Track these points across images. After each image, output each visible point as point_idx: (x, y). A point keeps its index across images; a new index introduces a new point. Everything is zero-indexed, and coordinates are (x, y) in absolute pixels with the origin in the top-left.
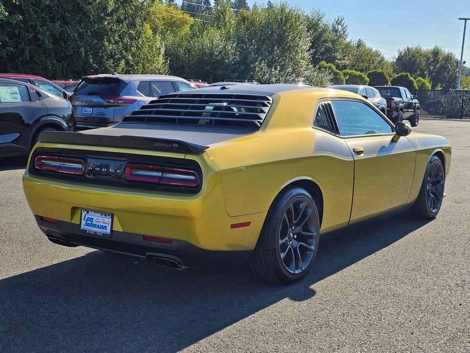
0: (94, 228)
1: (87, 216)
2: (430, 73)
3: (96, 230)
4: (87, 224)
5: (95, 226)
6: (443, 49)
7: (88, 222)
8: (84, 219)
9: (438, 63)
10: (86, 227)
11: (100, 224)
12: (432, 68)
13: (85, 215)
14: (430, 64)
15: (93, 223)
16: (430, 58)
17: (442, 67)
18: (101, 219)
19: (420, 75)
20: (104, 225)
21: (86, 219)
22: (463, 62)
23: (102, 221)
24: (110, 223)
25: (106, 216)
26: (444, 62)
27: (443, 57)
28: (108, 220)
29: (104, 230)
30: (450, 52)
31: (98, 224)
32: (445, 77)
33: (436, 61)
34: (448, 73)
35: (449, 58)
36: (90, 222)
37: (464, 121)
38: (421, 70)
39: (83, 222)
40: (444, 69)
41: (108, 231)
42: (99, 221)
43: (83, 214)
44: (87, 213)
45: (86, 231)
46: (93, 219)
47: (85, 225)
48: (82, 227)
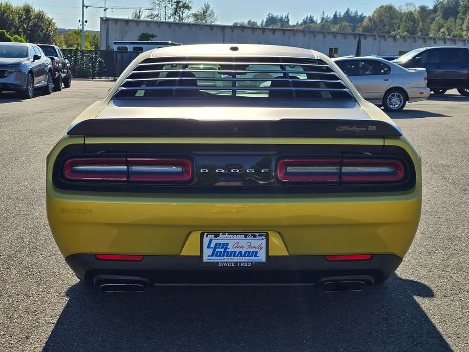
0: (232, 257)
2: (25, 30)
3: (236, 259)
4: (215, 254)
5: (234, 254)
6: (33, 7)
7: (218, 250)
8: (209, 247)
9: (30, 20)
10: (214, 258)
11: (243, 251)
12: (25, 26)
13: (211, 240)
14: (23, 22)
15: (228, 250)
16: (22, 16)
17: (35, 25)
18: (244, 243)
19: (15, 33)
20: (251, 250)
21: (213, 245)
22: (84, 21)
23: (246, 246)
24: (264, 245)
25: (255, 237)
26: (36, 20)
27: (34, 15)
28: (261, 242)
29: (253, 258)
30: (41, 10)
31: (238, 250)
32: (39, 36)
33: (28, 18)
34: (42, 31)
35: (40, 17)
36: (222, 250)
37: (96, 81)
38: (16, 27)
39: (208, 251)
40: (37, 27)
41: (261, 258)
42: (240, 245)
43: (206, 241)
44: (215, 237)
45: (218, 263)
46: (227, 244)
47: (212, 255)
48: (206, 259)
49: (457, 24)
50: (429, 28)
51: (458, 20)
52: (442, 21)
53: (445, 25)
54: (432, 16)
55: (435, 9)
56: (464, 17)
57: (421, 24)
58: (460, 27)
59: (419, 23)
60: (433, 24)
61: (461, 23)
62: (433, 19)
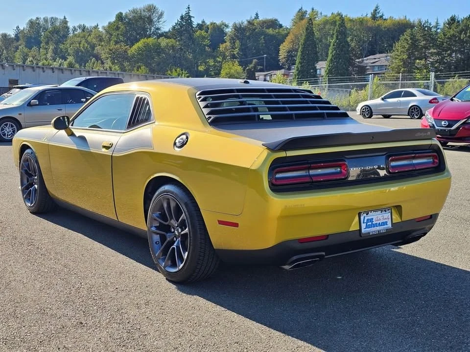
0: (376, 227)
1: (366, 218)
3: (378, 228)
4: (367, 227)
5: (376, 225)
7: (368, 224)
8: (364, 223)
10: (367, 229)
11: (381, 222)
13: (364, 217)
15: (373, 223)
18: (380, 217)
20: (384, 221)
21: (365, 221)
23: (381, 218)
24: (390, 217)
25: (385, 211)
28: (387, 215)
29: (386, 226)
31: (378, 222)
36: (370, 223)
39: (363, 226)
41: (389, 225)
42: (378, 219)
43: (362, 218)
44: (367, 215)
45: (369, 233)
46: (373, 219)
47: (366, 228)
48: (363, 231)
49: (42, 54)
50: (14, 57)
51: (41, 50)
52: (26, 50)
53: (30, 54)
54: (15, 44)
55: (17, 38)
56: (47, 47)
57: (5, 52)
58: (44, 56)
59: (3, 50)
60: (17, 53)
61: (45, 52)
62: (17, 48)
